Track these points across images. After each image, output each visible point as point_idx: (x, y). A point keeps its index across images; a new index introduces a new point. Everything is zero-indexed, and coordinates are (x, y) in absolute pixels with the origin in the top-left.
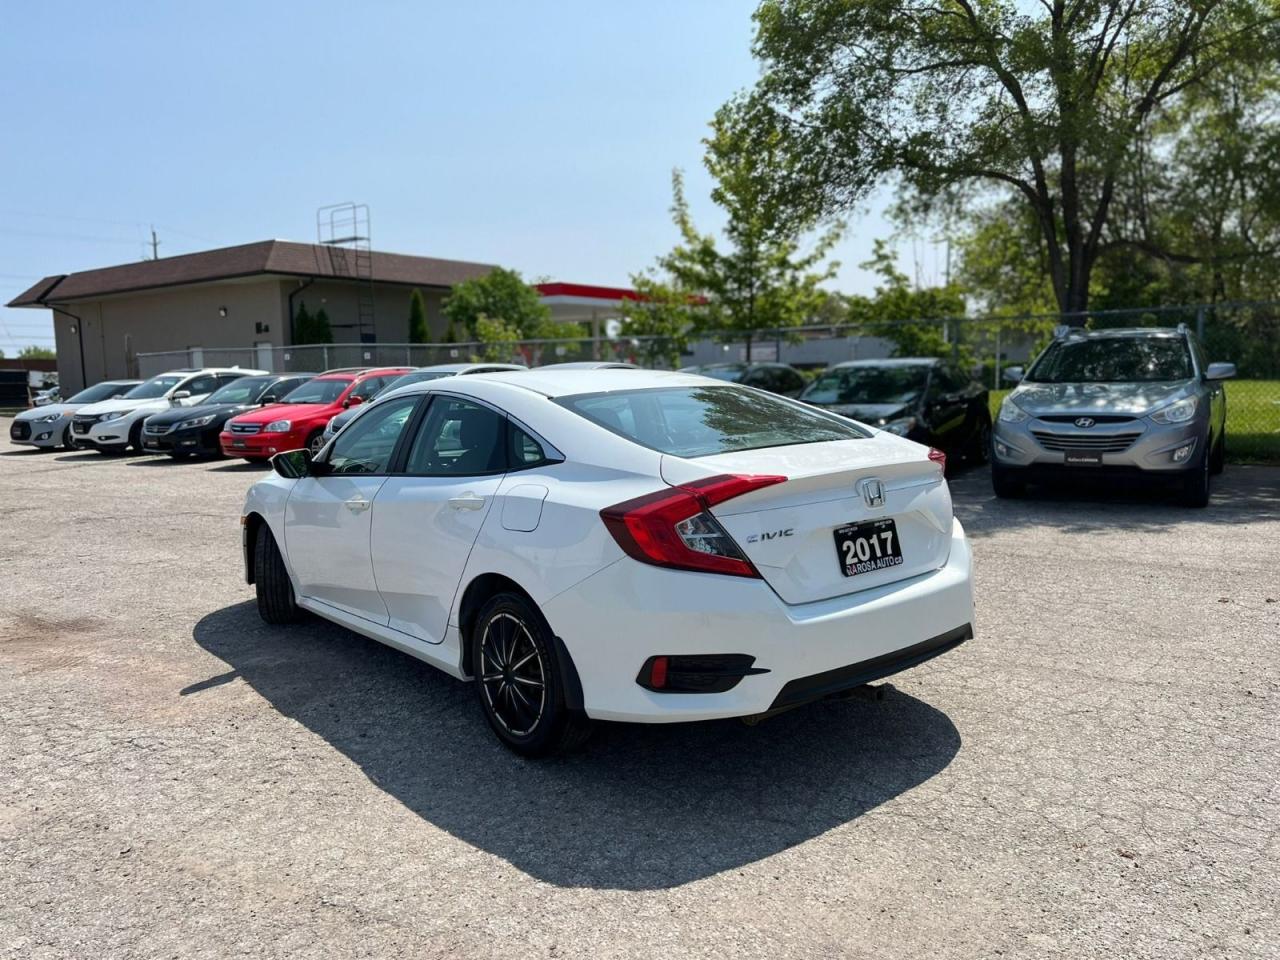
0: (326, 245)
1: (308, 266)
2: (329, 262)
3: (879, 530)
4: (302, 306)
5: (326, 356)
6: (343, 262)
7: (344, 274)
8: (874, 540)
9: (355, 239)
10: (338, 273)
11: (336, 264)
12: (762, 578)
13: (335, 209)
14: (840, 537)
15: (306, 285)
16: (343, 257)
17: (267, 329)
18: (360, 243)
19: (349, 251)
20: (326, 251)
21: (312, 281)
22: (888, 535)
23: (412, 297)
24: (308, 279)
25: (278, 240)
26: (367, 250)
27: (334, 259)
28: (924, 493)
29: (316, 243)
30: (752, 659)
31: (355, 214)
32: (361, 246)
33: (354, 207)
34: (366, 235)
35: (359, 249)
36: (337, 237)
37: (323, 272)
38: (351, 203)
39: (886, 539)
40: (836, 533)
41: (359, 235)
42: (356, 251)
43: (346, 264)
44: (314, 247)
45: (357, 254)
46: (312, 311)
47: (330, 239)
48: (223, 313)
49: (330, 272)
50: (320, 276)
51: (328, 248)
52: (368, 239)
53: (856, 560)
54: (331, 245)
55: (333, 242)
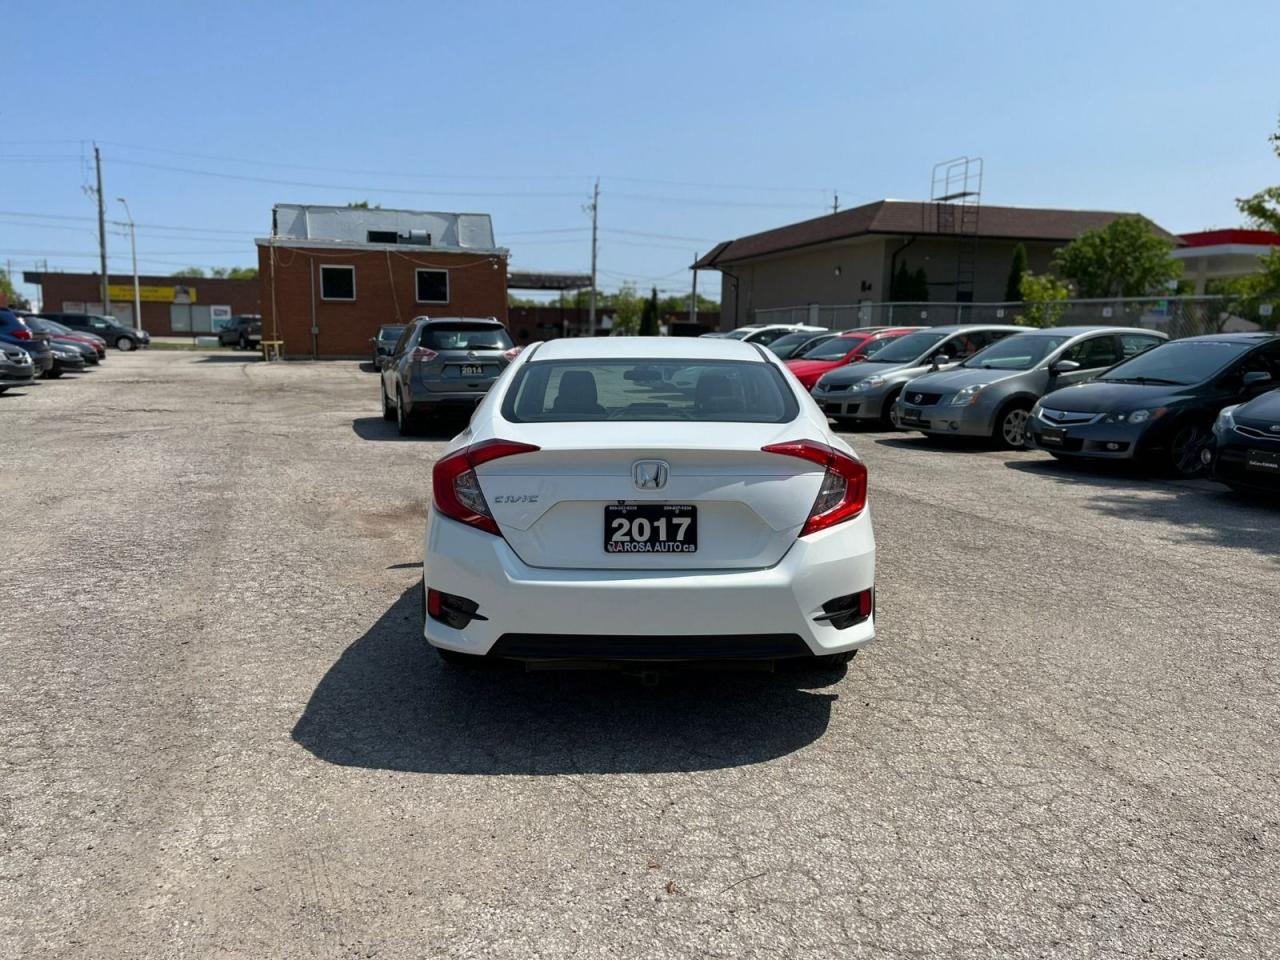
0: (935, 202)
1: (912, 225)
2: (935, 220)
3: (670, 515)
4: (904, 264)
5: (891, 315)
6: (951, 219)
7: (949, 231)
8: (662, 524)
9: (964, 194)
10: (942, 230)
11: (942, 221)
12: (502, 536)
13: (951, 164)
14: (611, 514)
15: (910, 242)
16: (952, 214)
17: (870, 288)
18: (968, 198)
19: (958, 206)
20: (935, 209)
21: (915, 239)
22: (686, 522)
23: (1014, 252)
24: (911, 237)
25: (888, 200)
26: (975, 205)
27: (942, 215)
28: (743, 483)
29: (928, 200)
30: (476, 606)
31: (967, 168)
32: (969, 201)
33: (967, 162)
34: (976, 191)
35: (967, 204)
36: (950, 193)
37: (927, 229)
38: (962, 158)
39: (679, 525)
40: (607, 509)
41: (968, 190)
42: (963, 207)
43: (953, 221)
44: (923, 205)
45: (965, 210)
46: (912, 269)
47: (943, 195)
48: (837, 272)
49: (934, 230)
50: (924, 234)
51: (938, 205)
52: (979, 194)
53: (627, 538)
54: (942, 202)
55: (946, 199)
